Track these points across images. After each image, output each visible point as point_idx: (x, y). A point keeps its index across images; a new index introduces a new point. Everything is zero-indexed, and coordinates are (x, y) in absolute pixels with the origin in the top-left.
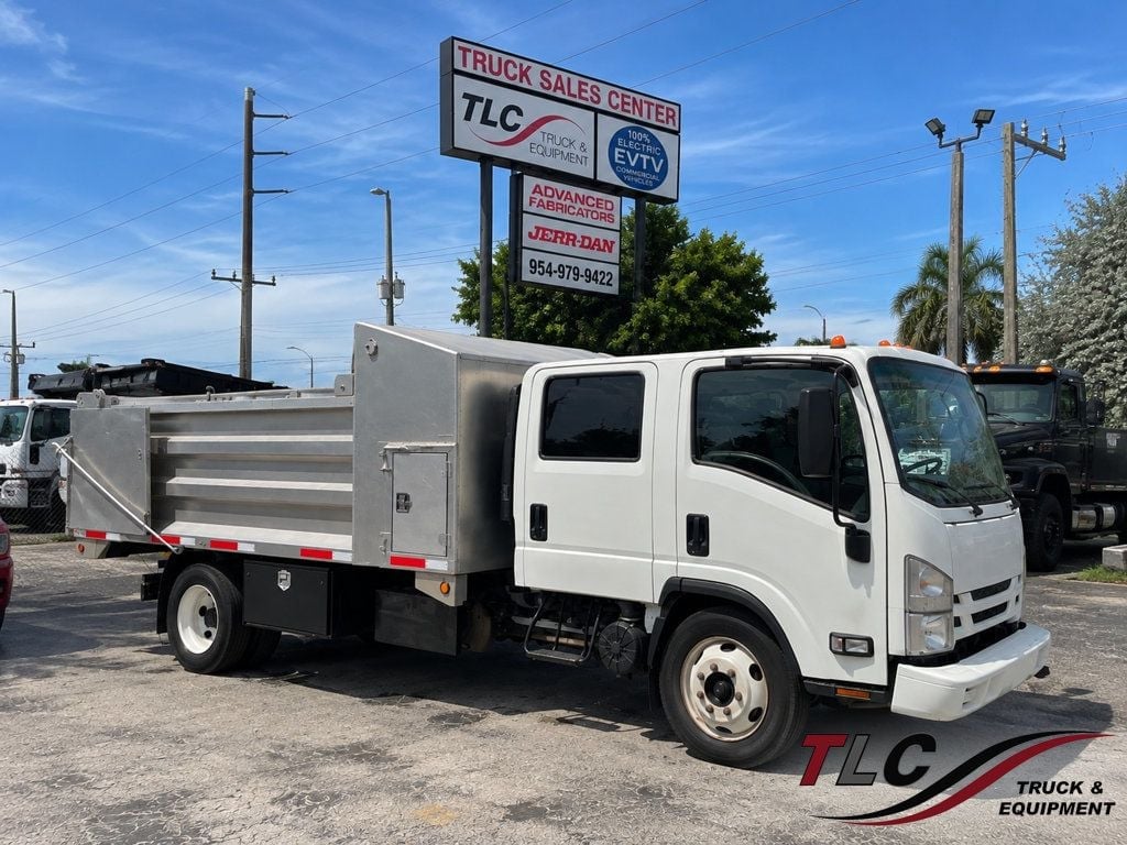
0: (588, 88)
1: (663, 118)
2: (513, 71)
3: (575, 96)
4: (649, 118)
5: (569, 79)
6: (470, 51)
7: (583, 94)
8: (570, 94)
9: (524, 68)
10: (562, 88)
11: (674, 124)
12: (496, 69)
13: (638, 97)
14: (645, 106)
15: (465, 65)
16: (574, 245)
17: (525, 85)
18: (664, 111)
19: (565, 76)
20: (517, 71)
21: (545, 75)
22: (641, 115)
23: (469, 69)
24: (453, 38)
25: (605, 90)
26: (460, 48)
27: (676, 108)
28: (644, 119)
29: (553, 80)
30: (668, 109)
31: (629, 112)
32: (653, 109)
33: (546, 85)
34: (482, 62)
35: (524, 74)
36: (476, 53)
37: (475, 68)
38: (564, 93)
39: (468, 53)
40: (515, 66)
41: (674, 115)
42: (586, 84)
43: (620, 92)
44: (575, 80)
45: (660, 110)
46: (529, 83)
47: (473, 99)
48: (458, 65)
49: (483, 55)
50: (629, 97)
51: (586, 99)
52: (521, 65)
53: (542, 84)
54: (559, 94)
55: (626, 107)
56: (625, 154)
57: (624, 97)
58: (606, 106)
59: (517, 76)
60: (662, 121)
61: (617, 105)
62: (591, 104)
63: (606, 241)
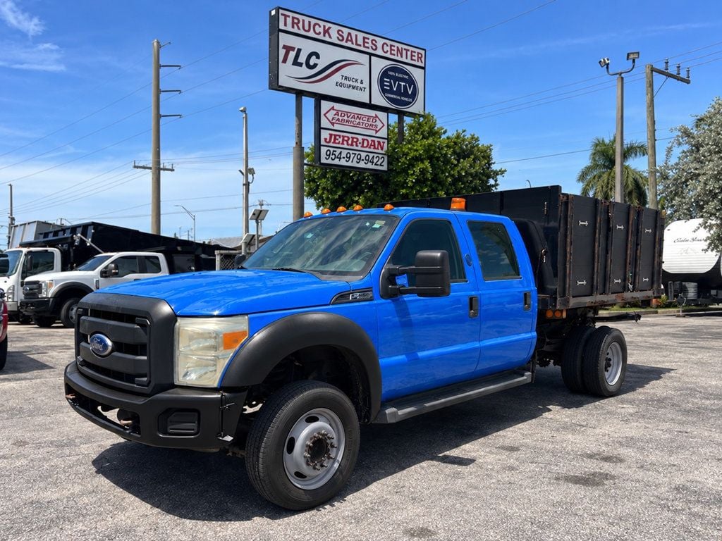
0: (370, 41)
1: (416, 58)
2: (317, 29)
3: (360, 45)
4: (407, 58)
5: (356, 36)
6: (289, 16)
7: (366, 45)
8: (357, 44)
9: (326, 28)
10: (351, 41)
11: (422, 62)
12: (307, 28)
13: (400, 46)
14: (404, 52)
15: (285, 25)
16: (357, 146)
17: (327, 38)
18: (416, 54)
19: (354, 33)
20: (321, 30)
21: (340, 32)
22: (402, 56)
23: (289, 28)
24: (279, 8)
25: (380, 42)
26: (282, 14)
27: (423, 52)
28: (404, 59)
29: (345, 36)
30: (418, 53)
31: (394, 55)
32: (409, 53)
33: (341, 38)
34: (297, 24)
35: (326, 31)
36: (293, 18)
37: (293, 27)
38: (353, 44)
39: (288, 18)
40: (320, 26)
41: (422, 57)
42: (368, 39)
43: (389, 43)
44: (361, 36)
45: (413, 54)
46: (330, 37)
47: (289, 49)
48: (282, 26)
49: (298, 19)
50: (394, 46)
51: (368, 48)
52: (324, 26)
53: (338, 38)
54: (349, 44)
55: (393, 52)
57: (391, 46)
58: (379, 52)
59: (322, 33)
60: (415, 60)
61: (387, 51)
62: (370, 51)
63: (379, 142)
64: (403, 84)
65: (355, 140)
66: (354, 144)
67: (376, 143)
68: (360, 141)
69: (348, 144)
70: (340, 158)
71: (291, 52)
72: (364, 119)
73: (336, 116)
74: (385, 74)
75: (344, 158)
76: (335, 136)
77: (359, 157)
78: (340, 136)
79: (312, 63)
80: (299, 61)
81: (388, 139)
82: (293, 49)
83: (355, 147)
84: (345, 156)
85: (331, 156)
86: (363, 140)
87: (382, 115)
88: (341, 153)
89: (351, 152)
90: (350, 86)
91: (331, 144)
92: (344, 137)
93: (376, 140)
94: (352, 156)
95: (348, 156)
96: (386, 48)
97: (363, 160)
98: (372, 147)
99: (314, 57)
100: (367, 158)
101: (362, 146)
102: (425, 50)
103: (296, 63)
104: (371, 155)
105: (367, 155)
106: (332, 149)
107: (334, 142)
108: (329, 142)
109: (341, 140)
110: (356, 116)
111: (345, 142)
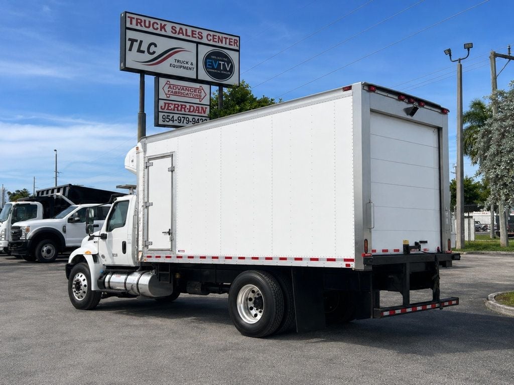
0: (197, 33)
1: (233, 43)
2: (156, 26)
3: (189, 36)
4: (226, 44)
5: (186, 30)
6: (134, 18)
7: (194, 35)
8: (187, 35)
9: (163, 25)
10: (182, 33)
11: (237, 46)
12: (147, 25)
13: (221, 35)
14: (224, 40)
15: (131, 23)
16: (185, 111)
17: (163, 33)
18: (233, 41)
19: (184, 28)
20: (159, 26)
21: (174, 28)
22: (222, 43)
23: (134, 26)
24: (126, 12)
25: (205, 33)
26: (129, 17)
27: (238, 39)
28: (223, 45)
29: (178, 30)
30: (234, 39)
31: (216, 42)
32: (228, 40)
33: (174, 32)
34: (140, 23)
35: (163, 27)
36: (137, 19)
37: (137, 25)
38: (183, 35)
39: (133, 20)
40: (157, 24)
41: (237, 42)
42: (196, 32)
43: (212, 33)
44: (190, 30)
45: (231, 40)
46: (165, 31)
47: (133, 41)
48: (128, 25)
49: (141, 20)
50: (216, 36)
51: (196, 37)
52: (161, 24)
53: (172, 32)
54: (181, 36)
55: (215, 40)
56: (212, 62)
57: (214, 36)
58: (205, 40)
59: (159, 29)
60: (232, 45)
61: (211, 40)
62: (197, 40)
63: (202, 108)
64: (222, 63)
65: (184, 107)
66: (183, 110)
67: (200, 109)
68: (188, 107)
69: (178, 110)
70: (173, 121)
71: (135, 43)
72: (192, 90)
73: (170, 89)
74: (208, 57)
75: (176, 120)
76: (169, 104)
77: (187, 119)
78: (172, 104)
79: (151, 51)
80: (141, 49)
81: (210, 105)
82: (136, 41)
83: (183, 112)
84: (177, 119)
85: (166, 119)
86: (190, 106)
87: (206, 87)
88: (173, 117)
89: (181, 116)
90: (181, 67)
91: (165, 110)
92: (175, 105)
93: (200, 106)
94: (182, 119)
95: (179, 119)
96: (210, 38)
97: (191, 122)
98: (197, 112)
99: (153, 46)
100: (194, 120)
101: (189, 111)
102: (239, 37)
103: (139, 51)
104: (197, 118)
105: (193, 118)
106: (166, 114)
107: (168, 109)
108: (164, 109)
109: (172, 107)
110: (185, 88)
111: (176, 109)
